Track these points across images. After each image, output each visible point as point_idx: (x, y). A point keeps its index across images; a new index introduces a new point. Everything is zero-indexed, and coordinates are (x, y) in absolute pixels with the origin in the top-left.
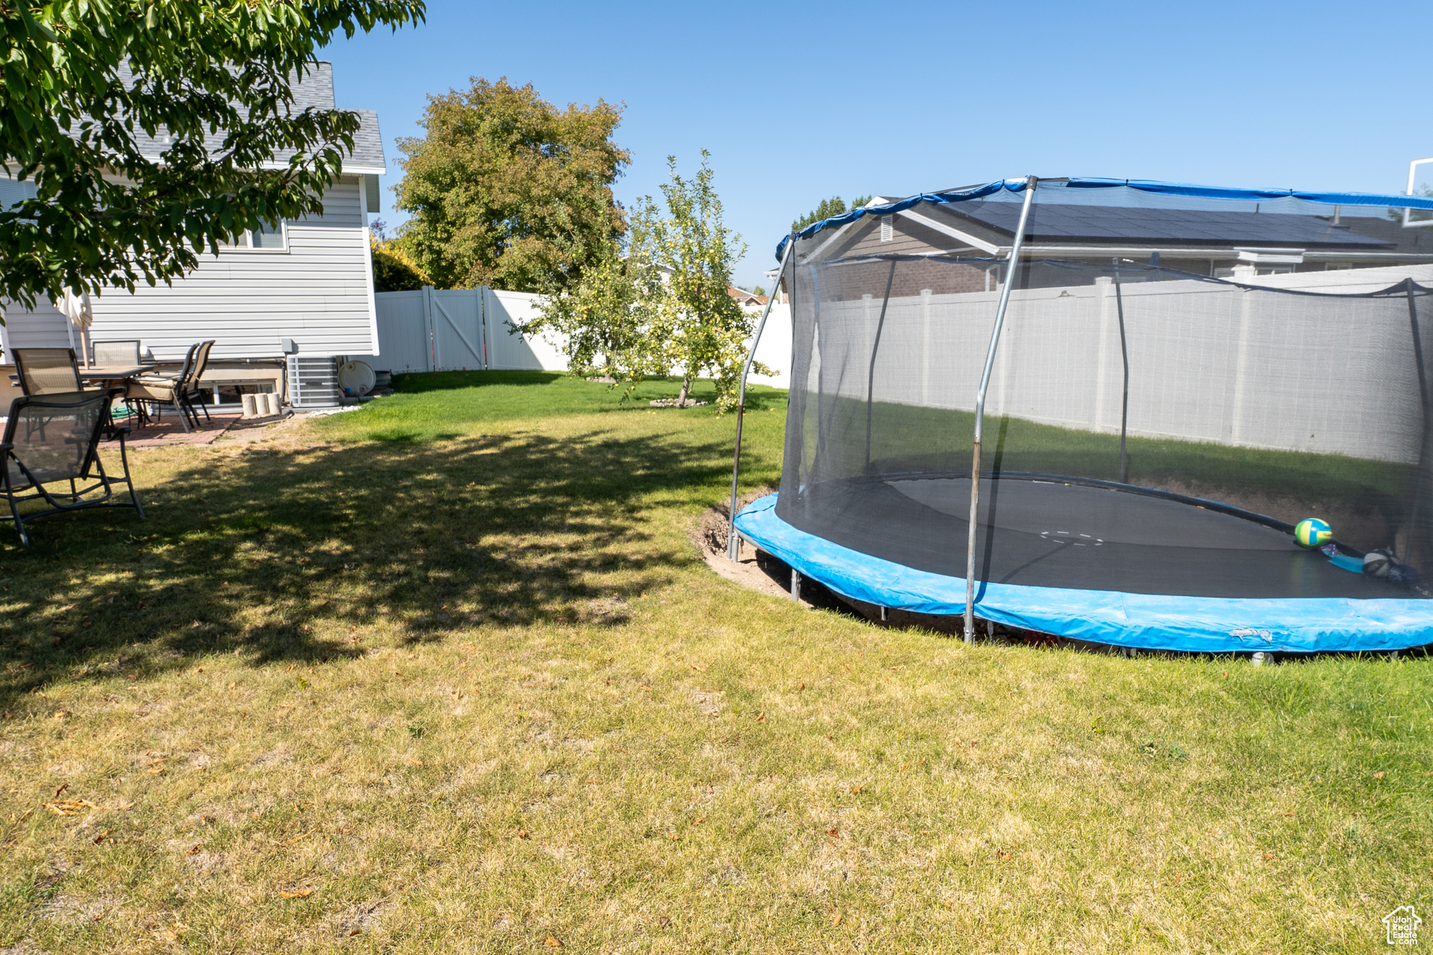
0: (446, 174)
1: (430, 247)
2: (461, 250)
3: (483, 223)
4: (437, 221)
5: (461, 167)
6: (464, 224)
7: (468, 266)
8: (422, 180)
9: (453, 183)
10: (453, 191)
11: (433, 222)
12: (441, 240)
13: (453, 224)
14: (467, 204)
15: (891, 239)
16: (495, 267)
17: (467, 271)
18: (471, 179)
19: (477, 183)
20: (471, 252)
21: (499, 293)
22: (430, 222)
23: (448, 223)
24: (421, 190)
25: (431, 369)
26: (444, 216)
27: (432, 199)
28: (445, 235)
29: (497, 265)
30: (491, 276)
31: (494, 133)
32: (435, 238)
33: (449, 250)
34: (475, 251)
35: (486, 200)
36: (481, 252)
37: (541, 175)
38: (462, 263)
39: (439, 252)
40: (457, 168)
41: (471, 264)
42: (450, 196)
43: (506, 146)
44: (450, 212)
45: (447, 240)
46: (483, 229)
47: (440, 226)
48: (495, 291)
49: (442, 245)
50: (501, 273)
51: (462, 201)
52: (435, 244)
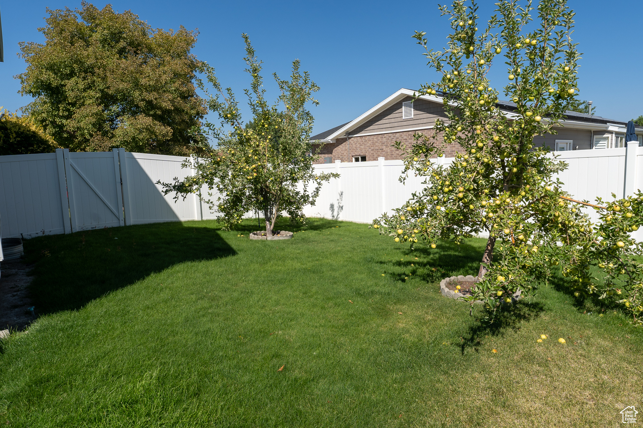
0: (66, 66)
1: (53, 123)
2: (82, 124)
3: (100, 104)
4: (60, 102)
5: (79, 62)
6: (83, 104)
7: (88, 137)
8: (44, 70)
9: (72, 74)
10: (73, 80)
11: (55, 104)
12: (63, 117)
13: (73, 105)
14: (85, 90)
15: (413, 117)
16: (111, 138)
17: (87, 141)
18: (89, 71)
19: (93, 74)
20: (90, 126)
21: (136, 155)
22: (52, 104)
23: (69, 104)
24: (44, 77)
25: (68, 231)
26: (66, 98)
27: (54, 84)
28: (66, 113)
29: (113, 136)
30: (108, 144)
31: (104, 41)
32: (58, 116)
33: (70, 125)
34: (94, 125)
35: (101, 87)
36: (99, 125)
37: (147, 69)
38: (82, 135)
39: (61, 127)
40: (76, 62)
41: (91, 135)
42: (70, 83)
43: (115, 51)
44: (71, 95)
45: (68, 117)
46: (101, 108)
47: (61, 106)
48: (134, 154)
49: (64, 121)
50: (117, 141)
51: (81, 86)
52: (58, 120)
